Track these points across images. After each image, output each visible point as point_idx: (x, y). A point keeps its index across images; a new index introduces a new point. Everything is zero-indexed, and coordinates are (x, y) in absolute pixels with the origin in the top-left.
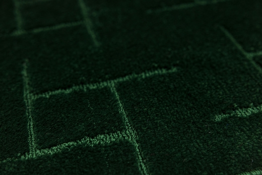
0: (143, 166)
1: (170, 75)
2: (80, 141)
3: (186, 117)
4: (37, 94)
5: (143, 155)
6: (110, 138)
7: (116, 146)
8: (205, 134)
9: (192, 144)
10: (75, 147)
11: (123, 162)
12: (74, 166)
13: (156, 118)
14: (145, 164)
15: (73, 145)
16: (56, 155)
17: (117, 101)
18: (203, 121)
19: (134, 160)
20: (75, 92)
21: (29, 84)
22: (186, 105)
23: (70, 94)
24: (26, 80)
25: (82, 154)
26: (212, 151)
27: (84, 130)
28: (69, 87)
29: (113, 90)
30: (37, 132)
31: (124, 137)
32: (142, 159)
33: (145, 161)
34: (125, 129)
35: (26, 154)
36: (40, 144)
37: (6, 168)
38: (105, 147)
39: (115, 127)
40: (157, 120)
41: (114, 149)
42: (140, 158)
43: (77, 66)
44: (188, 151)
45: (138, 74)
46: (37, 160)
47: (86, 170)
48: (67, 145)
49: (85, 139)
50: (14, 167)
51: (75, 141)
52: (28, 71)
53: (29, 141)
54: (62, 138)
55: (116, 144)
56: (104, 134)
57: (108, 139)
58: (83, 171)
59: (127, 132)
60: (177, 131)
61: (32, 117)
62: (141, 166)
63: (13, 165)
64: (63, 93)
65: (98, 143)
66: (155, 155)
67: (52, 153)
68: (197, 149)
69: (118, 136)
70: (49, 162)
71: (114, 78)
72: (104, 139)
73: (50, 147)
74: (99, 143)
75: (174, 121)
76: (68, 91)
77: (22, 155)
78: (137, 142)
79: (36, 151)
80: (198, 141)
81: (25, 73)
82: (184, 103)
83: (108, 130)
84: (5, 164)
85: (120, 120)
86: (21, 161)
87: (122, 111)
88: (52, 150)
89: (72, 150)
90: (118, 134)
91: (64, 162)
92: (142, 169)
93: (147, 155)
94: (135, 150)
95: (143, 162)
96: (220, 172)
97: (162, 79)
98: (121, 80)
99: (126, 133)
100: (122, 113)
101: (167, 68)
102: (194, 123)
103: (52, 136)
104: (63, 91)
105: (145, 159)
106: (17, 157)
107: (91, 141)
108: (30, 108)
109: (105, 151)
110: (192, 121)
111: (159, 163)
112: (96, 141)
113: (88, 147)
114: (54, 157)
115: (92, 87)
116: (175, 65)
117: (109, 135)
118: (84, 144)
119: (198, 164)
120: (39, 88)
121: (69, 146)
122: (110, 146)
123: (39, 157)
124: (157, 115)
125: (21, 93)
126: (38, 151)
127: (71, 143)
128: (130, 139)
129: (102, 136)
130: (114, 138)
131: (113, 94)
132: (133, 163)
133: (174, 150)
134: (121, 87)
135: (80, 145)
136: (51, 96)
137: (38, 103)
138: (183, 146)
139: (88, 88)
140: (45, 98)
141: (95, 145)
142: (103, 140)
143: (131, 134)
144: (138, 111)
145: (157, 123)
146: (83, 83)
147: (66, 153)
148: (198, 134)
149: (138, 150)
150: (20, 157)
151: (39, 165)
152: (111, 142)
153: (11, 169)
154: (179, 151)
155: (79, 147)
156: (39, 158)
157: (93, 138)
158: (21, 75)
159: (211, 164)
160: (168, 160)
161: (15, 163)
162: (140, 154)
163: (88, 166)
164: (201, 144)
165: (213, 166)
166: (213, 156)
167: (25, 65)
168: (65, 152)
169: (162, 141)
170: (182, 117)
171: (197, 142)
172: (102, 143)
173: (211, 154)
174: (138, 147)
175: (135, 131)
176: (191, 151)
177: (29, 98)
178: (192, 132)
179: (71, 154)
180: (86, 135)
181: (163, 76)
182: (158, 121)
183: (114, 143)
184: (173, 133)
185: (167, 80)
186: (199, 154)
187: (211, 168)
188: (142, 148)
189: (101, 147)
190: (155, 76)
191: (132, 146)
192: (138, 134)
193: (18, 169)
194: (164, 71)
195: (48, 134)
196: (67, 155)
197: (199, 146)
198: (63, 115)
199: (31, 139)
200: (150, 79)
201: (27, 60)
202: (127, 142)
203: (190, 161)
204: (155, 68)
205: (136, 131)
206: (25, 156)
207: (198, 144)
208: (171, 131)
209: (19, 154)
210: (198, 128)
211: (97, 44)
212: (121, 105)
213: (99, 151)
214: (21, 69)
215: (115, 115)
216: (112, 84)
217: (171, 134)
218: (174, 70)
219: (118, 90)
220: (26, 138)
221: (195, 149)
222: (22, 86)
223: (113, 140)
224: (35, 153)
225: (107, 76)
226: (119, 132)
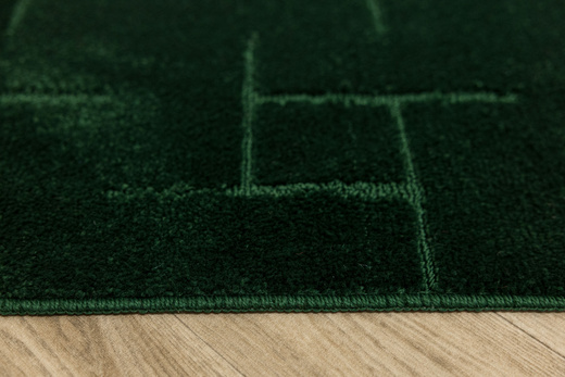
0: (426, 248)
1: (501, 107)
2: (326, 185)
3: (516, 182)
4: (266, 94)
5: (428, 230)
6: (378, 191)
7: (385, 206)
8: (544, 218)
9: (518, 230)
10: (316, 193)
11: (393, 234)
12: (311, 223)
13: (463, 174)
14: (429, 245)
15: (313, 189)
16: (283, 199)
17: (398, 132)
18: (547, 196)
19: (412, 235)
20: (330, 104)
21: (254, 76)
22: (521, 163)
23: (321, 106)
24: (250, 69)
25: (326, 206)
26: (550, 249)
27: (336, 169)
28: (321, 93)
29: (396, 112)
30: (258, 156)
31: (402, 195)
32: (427, 236)
33: (430, 240)
34: (405, 180)
35: (235, 188)
36: (260, 177)
37: (202, 203)
38: (367, 203)
39: (390, 174)
40: (464, 177)
41: (382, 209)
42: (423, 234)
43: (339, 60)
44: (509, 240)
45: (444, 92)
46: (252, 200)
47: (329, 233)
48: (304, 186)
49: (335, 184)
50: (215, 205)
51: (318, 183)
52: (256, 54)
53: (243, 168)
54: (297, 175)
55: (386, 202)
56: (368, 181)
57: (373, 191)
58: (324, 234)
59: (409, 187)
60: (496, 204)
61: (253, 131)
62: (422, 247)
63: (213, 200)
64: (308, 103)
65: (355, 193)
66: (450, 234)
67: (277, 195)
68: (526, 240)
69: (392, 191)
70: (271, 207)
71: (400, 92)
72: (367, 191)
73: (275, 185)
74: (358, 196)
75: (494, 186)
76: (318, 100)
77: (228, 187)
78: (423, 206)
79: (251, 186)
80: (530, 227)
81: (249, 56)
82: (517, 159)
83: (377, 177)
84: (201, 196)
85: (400, 165)
86: (227, 197)
87: (405, 149)
88: (278, 190)
89: (311, 197)
90: (392, 187)
91: (296, 213)
92: (423, 253)
93: (435, 230)
94: (416, 219)
95: (427, 242)
96: (558, 285)
97: (485, 110)
98: (412, 98)
99: (405, 188)
100: (404, 155)
101: (500, 92)
102: (529, 196)
103: (281, 168)
104: (310, 99)
105: (432, 236)
106: (219, 189)
107: (344, 190)
108: (250, 116)
109: (366, 209)
110: (526, 192)
111: (455, 249)
112: (352, 190)
113: (338, 197)
114: (280, 202)
115: (360, 101)
116: (515, 91)
117: (377, 185)
118: (333, 191)
119: (522, 264)
120: (269, 86)
121: (307, 190)
122: (375, 204)
123: (255, 195)
124: (465, 170)
125: (240, 89)
126: (254, 188)
127: (311, 186)
128: (411, 200)
129: (365, 185)
130: (384, 191)
131: (394, 121)
132: (409, 239)
133: (484, 233)
134: (410, 111)
135: (325, 191)
136: (289, 104)
137: (265, 111)
138: (502, 229)
139: (352, 102)
140: (278, 105)
141: (350, 197)
142: (364, 191)
143: (414, 191)
144: (433, 157)
145: (462, 183)
146: (345, 91)
147: (302, 199)
148: (532, 215)
149: (421, 220)
150: (224, 190)
151: (254, 209)
152: (378, 198)
153: (209, 205)
154: (493, 236)
155: (325, 195)
156: (256, 198)
157: (348, 184)
158: (243, 59)
159: (545, 269)
160: (470, 247)
161: (216, 198)
162: (424, 228)
163: (334, 227)
164: (534, 234)
165: (548, 273)
166: (552, 256)
167: (251, 44)
168: (298, 197)
169: (465, 214)
170: (510, 181)
171: (527, 228)
172: (362, 195)
173: (549, 253)
174: (423, 215)
175: (422, 189)
176: (513, 241)
177: (252, 99)
178: (523, 210)
179: (310, 203)
180: (338, 177)
181: (488, 105)
182: (467, 180)
183: (384, 201)
184: (489, 205)
185: (495, 113)
186: (527, 249)
187: (544, 275)
188: (429, 218)
189: (360, 201)
190: (474, 103)
191: (412, 210)
192: (426, 194)
193: (221, 209)
194: (492, 98)
195: (275, 163)
196: (302, 202)
197: (530, 235)
198: (304, 138)
199: (246, 165)
200: (465, 106)
201: (255, 35)
202: (406, 203)
203: (509, 256)
204: (476, 90)
205: (425, 188)
206: (233, 190)
207: (529, 232)
208: (485, 201)
209: (224, 186)
210: (535, 205)
211: (380, 28)
212: (404, 140)
213: (356, 208)
214: (244, 48)
215: (392, 155)
216: (395, 103)
217: (485, 207)
218: (511, 98)
219: (405, 115)
220: (238, 163)
221: (522, 239)
222: (242, 77)
223: (381, 194)
224: (249, 189)
225: (389, 88)
226: (394, 184)
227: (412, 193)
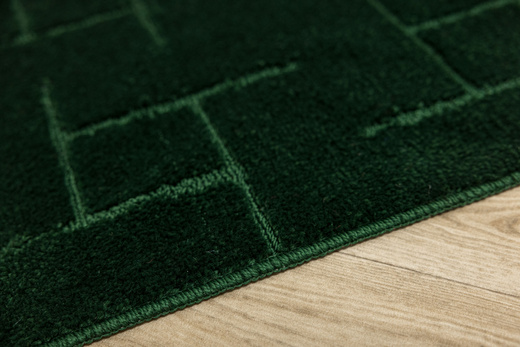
0: (261, 217)
1: (286, 76)
2: (155, 192)
3: (319, 136)
4: (74, 130)
5: (258, 202)
6: (203, 182)
7: (214, 193)
8: (352, 158)
9: (334, 175)
10: (148, 202)
11: (229, 215)
12: (152, 230)
13: (272, 143)
14: (263, 214)
15: (144, 200)
16: (119, 218)
17: (205, 125)
18: (348, 139)
19: (245, 210)
20: (136, 121)
21: (57, 118)
22: (318, 118)
23: (128, 125)
24: (51, 112)
25: (161, 210)
26: (366, 182)
27: (159, 175)
28: (125, 113)
29: (197, 109)
30: (83, 188)
31: (225, 178)
32: (259, 207)
33: (262, 209)
34: (224, 165)
35: (71, 223)
36: (91, 206)
37: (43, 248)
38: (197, 195)
39: (209, 164)
40: (274, 145)
41: (212, 197)
42: (255, 206)
43: (131, 80)
44: (329, 186)
45: (233, 79)
46: (91, 229)
47: (171, 234)
48: (135, 200)
49: (163, 189)
50: (56, 245)
51: (147, 193)
52: (52, 97)
53: (73, 203)
54: (126, 192)
55: (214, 189)
56: (192, 177)
57: (199, 183)
58: (167, 236)
59: (229, 170)
60: (309, 159)
61: (72, 167)
62: (258, 218)
63: (53, 241)
64: (115, 126)
65: (184, 191)
66: (278, 198)
67: (112, 217)
68: (343, 181)
69: (216, 178)
70: (110, 229)
71: (195, 90)
72: (194, 185)
73: (107, 208)
74: (187, 192)
75: (302, 145)
76: (124, 121)
77: (64, 226)
78: (247, 182)
79: (86, 217)
80: (343, 169)
81: (47, 101)
82: (313, 116)
83: (198, 170)
84: (40, 241)
85: (215, 153)
86: (66, 234)
87: (216, 138)
88: (112, 212)
89: (145, 207)
90: (214, 175)
91: (135, 226)
92: (260, 222)
93: (264, 199)
94: (244, 195)
95: (260, 212)
96: (382, 210)
97: (274, 83)
98: (208, 93)
99: (227, 172)
100: (216, 143)
101: (281, 65)
102: (333, 143)
103: (108, 191)
104: (116, 122)
105: (263, 206)
106: (56, 230)
107: (172, 191)
108: (64, 155)
109: (198, 202)
110: (330, 141)
111: (286, 209)
112: (180, 189)
113: (169, 199)
114: (117, 221)
115: (162, 109)
116: (293, 60)
117: (201, 178)
118: (163, 196)
119: (346, 203)
120: (74, 122)
121: (139, 203)
122: (204, 194)
123: (93, 224)
124: (273, 139)
125: (47, 133)
126: (89, 217)
127: (142, 198)
128: (235, 180)
129: (190, 181)
130: (209, 181)
131: (198, 117)
132: (244, 215)
133: (306, 187)
134: (209, 105)
135: (156, 198)
136: (98, 133)
137: (77, 146)
138: (320, 179)
139: (156, 113)
140: (88, 137)
141: (180, 196)
142: (191, 187)
143: (235, 172)
144: (242, 136)
145: (274, 151)
146: (146, 105)
147: (136, 212)
148: (341, 158)
149: (249, 195)
150: (61, 228)
151: (95, 236)
152: (205, 188)
153: (50, 248)
154: (315, 187)
155: (156, 202)
156: (94, 226)
157: (175, 185)
158: (42, 106)
159: (367, 200)
160: (299, 203)
161: (55, 238)
162: (255, 201)
163: (174, 227)
164: (348, 173)
165: (370, 203)
166: (368, 187)
167: (45, 90)
168: (132, 211)
169: (285, 177)
170: (313, 137)
171: (340, 171)
172: (190, 190)
173: (366, 185)
174: (250, 190)
175: (241, 168)
176: (332, 186)
177: (62, 138)
178: (332, 157)
179: (145, 213)
180: (163, 182)
181: (275, 78)
182: (277, 147)
183: (211, 189)
184: (303, 163)
185: (283, 83)
186: (346, 188)
187: (367, 206)
188: (255, 191)
189: (190, 196)
190: (262, 80)
191: (239, 188)
192: (246, 170)
193: (62, 247)
194: (276, 71)
195: (101, 189)
196: (137, 215)
197: (345, 176)
198: (121, 158)
199: (75, 200)
200: (256, 85)
201: (46, 81)
202: (231, 184)
203: (333, 200)
204: (260, 69)
205: (244, 166)
206: (69, 226)
207: (343, 173)
208: (298, 160)
209: (60, 225)
210: (341, 149)
211: (160, 41)
212: (213, 131)
213: (189, 204)
214: (40, 95)
215: (205, 146)
216: (194, 102)
217: (300, 165)
218: (292, 67)
219: (206, 109)
220: (67, 199)
221: (339, 181)
222: (45, 122)
223: (207, 184)
224: (84, 220)
225: (185, 90)
226: (215, 172)
227: (234, 173)
